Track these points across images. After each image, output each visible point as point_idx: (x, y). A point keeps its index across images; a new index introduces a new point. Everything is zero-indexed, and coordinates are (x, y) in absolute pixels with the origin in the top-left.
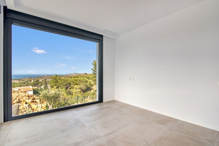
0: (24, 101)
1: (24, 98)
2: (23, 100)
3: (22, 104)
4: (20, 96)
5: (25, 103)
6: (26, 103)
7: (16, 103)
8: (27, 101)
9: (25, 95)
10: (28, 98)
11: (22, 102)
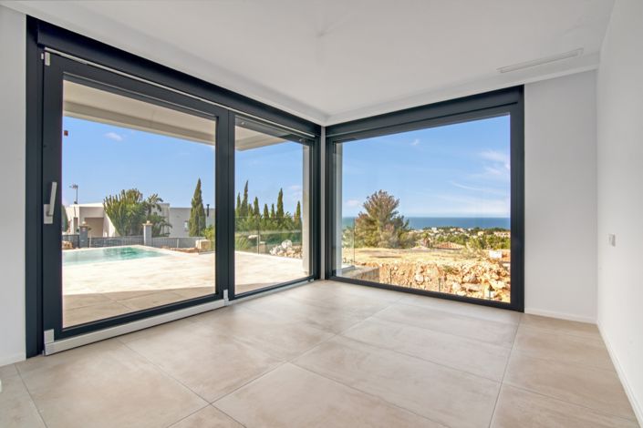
0: (486, 281)
1: (487, 276)
2: (483, 280)
3: (480, 288)
4: (480, 268)
5: (488, 287)
6: (491, 289)
7: (469, 282)
8: (494, 285)
9: (491, 269)
10: (497, 277)
11: (483, 283)
